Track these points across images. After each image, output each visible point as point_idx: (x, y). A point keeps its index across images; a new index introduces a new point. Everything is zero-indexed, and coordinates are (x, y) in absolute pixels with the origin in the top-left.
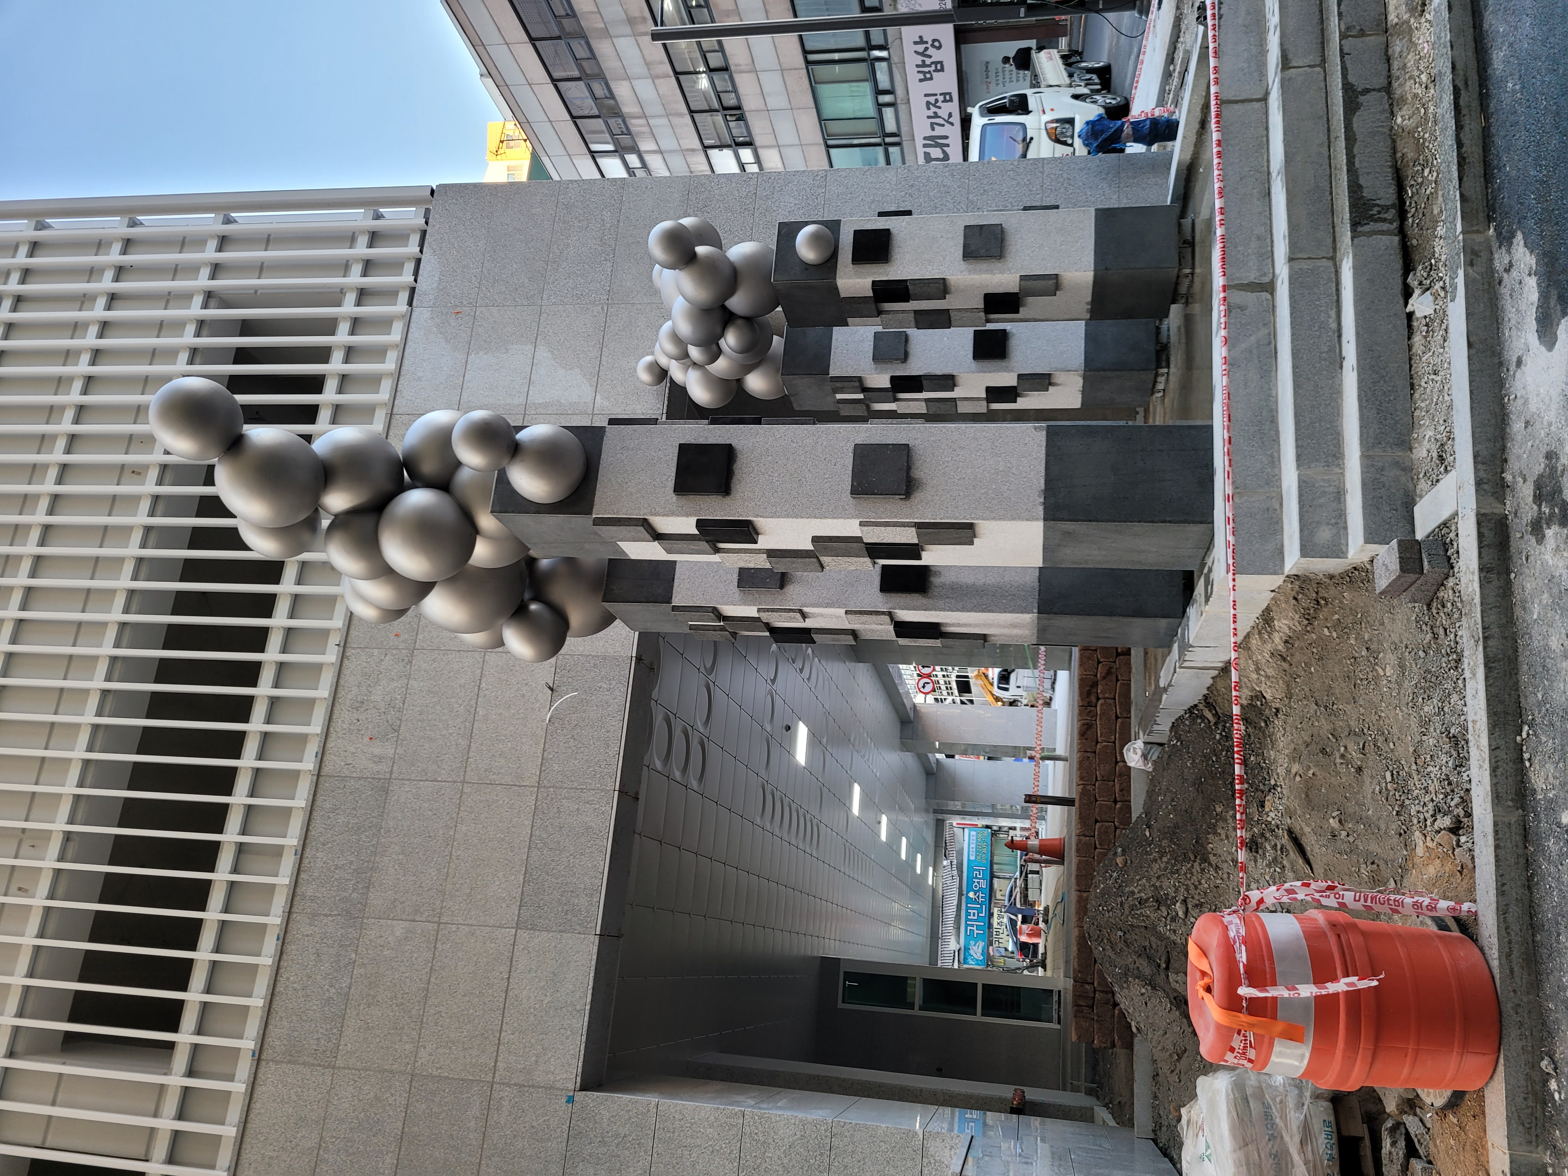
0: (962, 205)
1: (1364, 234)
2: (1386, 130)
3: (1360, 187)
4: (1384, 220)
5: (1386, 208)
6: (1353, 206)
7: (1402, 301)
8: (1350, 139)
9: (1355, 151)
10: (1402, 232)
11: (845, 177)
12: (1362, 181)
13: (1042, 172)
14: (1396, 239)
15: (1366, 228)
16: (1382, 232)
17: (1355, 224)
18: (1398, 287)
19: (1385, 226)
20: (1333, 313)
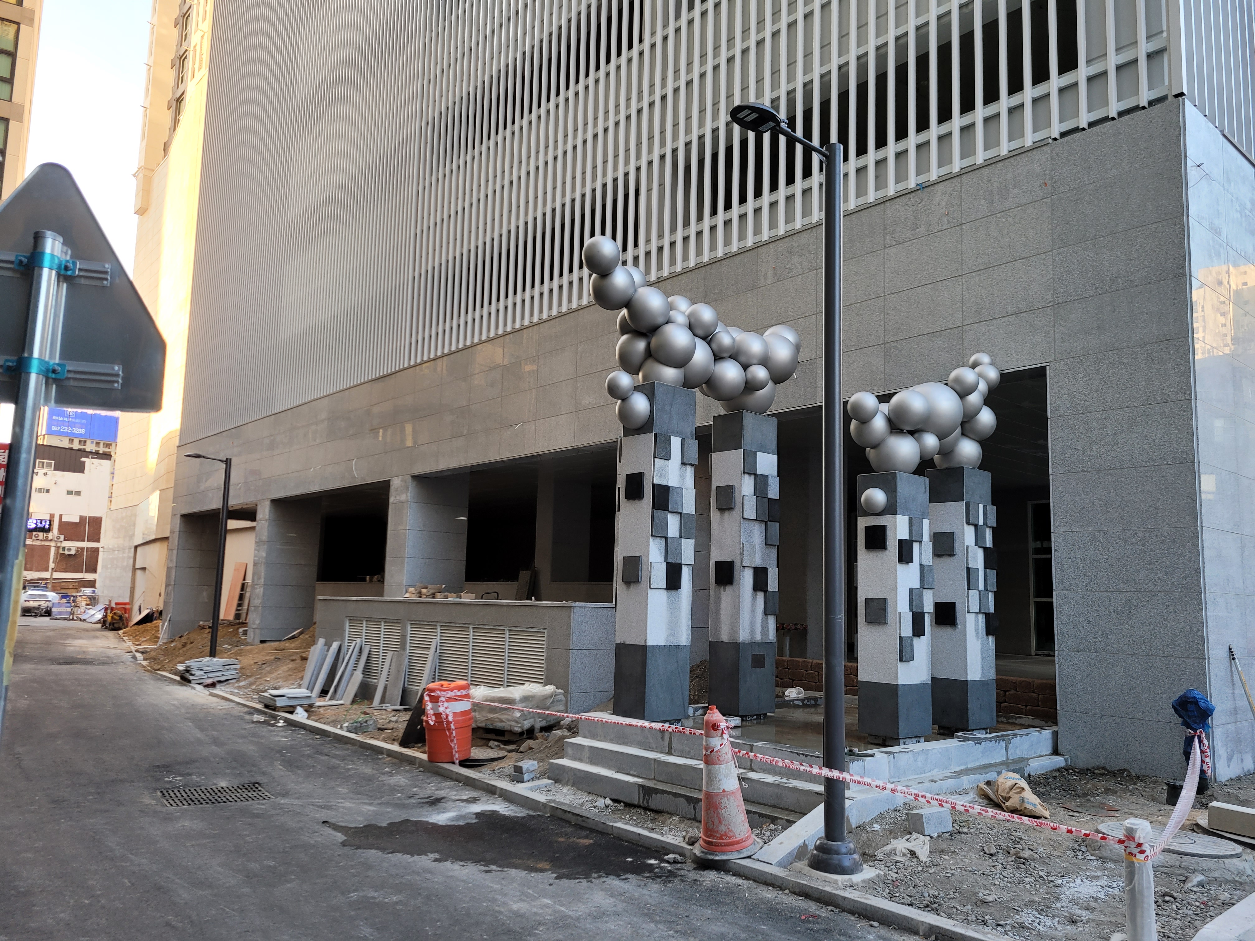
0: (1153, 586)
1: (639, 790)
2: (678, 813)
3: (656, 794)
4: (644, 800)
5: (648, 802)
6: (650, 788)
7: (616, 798)
8: (676, 795)
9: (671, 796)
10: (638, 806)
11: (1185, 480)
12: (658, 795)
13: (1188, 657)
14: (636, 803)
15: (641, 791)
16: (639, 798)
17: (643, 787)
18: (621, 798)
19: (641, 801)
20: (635, 773)
